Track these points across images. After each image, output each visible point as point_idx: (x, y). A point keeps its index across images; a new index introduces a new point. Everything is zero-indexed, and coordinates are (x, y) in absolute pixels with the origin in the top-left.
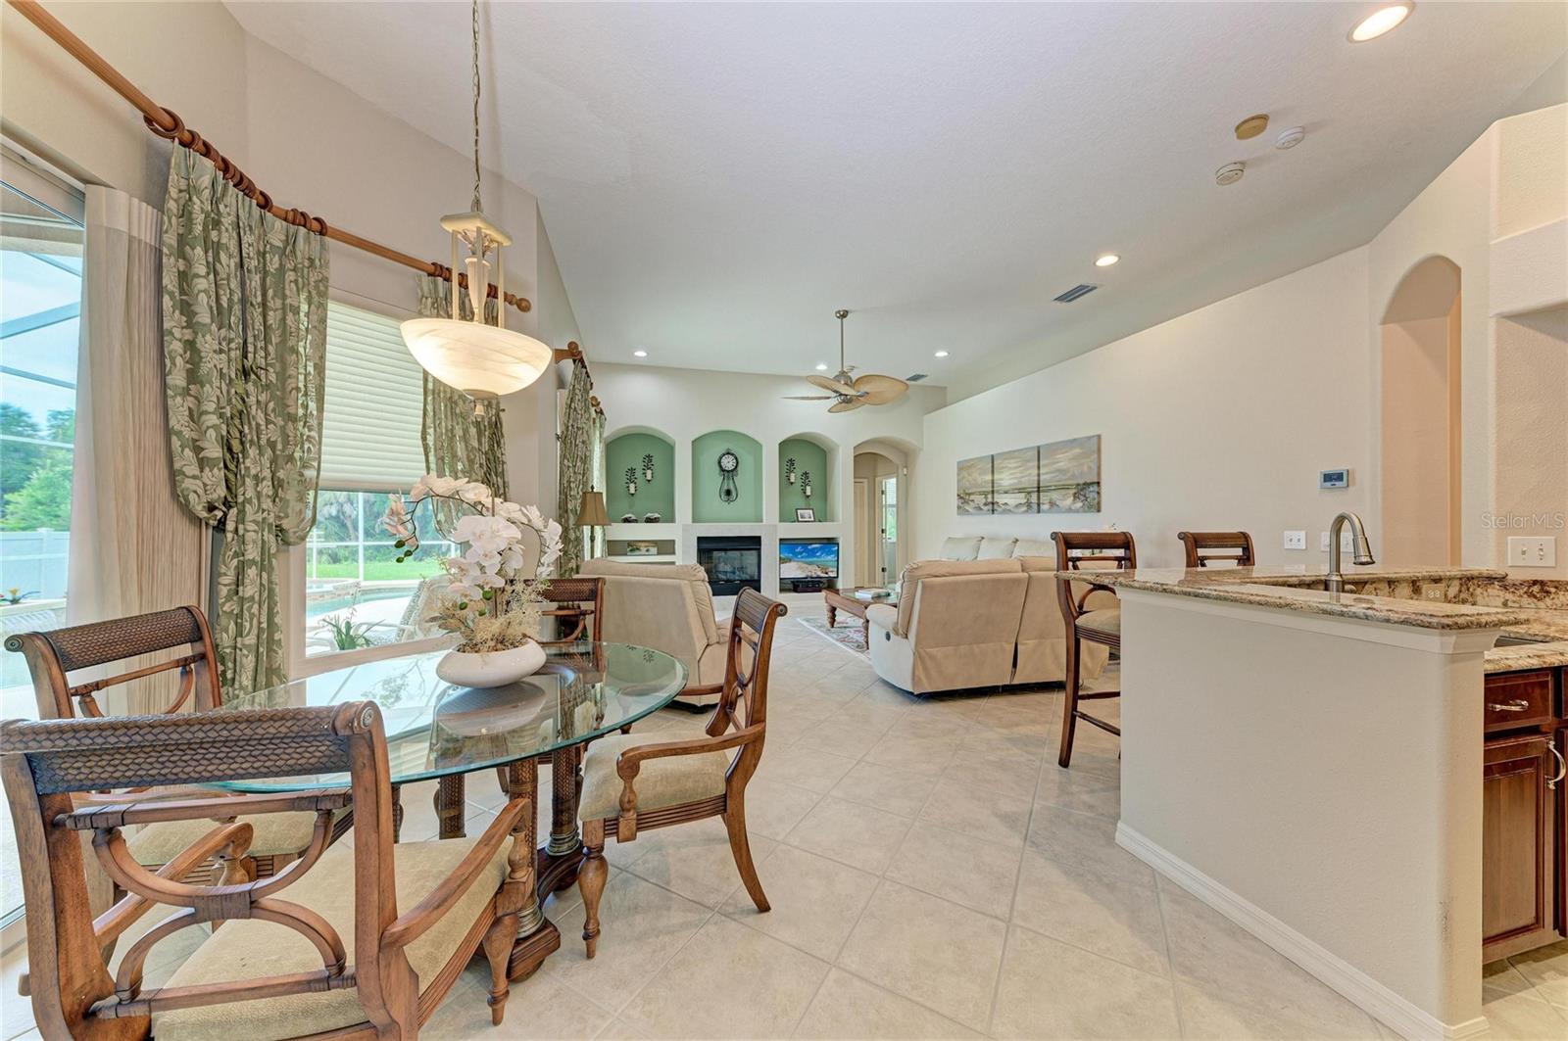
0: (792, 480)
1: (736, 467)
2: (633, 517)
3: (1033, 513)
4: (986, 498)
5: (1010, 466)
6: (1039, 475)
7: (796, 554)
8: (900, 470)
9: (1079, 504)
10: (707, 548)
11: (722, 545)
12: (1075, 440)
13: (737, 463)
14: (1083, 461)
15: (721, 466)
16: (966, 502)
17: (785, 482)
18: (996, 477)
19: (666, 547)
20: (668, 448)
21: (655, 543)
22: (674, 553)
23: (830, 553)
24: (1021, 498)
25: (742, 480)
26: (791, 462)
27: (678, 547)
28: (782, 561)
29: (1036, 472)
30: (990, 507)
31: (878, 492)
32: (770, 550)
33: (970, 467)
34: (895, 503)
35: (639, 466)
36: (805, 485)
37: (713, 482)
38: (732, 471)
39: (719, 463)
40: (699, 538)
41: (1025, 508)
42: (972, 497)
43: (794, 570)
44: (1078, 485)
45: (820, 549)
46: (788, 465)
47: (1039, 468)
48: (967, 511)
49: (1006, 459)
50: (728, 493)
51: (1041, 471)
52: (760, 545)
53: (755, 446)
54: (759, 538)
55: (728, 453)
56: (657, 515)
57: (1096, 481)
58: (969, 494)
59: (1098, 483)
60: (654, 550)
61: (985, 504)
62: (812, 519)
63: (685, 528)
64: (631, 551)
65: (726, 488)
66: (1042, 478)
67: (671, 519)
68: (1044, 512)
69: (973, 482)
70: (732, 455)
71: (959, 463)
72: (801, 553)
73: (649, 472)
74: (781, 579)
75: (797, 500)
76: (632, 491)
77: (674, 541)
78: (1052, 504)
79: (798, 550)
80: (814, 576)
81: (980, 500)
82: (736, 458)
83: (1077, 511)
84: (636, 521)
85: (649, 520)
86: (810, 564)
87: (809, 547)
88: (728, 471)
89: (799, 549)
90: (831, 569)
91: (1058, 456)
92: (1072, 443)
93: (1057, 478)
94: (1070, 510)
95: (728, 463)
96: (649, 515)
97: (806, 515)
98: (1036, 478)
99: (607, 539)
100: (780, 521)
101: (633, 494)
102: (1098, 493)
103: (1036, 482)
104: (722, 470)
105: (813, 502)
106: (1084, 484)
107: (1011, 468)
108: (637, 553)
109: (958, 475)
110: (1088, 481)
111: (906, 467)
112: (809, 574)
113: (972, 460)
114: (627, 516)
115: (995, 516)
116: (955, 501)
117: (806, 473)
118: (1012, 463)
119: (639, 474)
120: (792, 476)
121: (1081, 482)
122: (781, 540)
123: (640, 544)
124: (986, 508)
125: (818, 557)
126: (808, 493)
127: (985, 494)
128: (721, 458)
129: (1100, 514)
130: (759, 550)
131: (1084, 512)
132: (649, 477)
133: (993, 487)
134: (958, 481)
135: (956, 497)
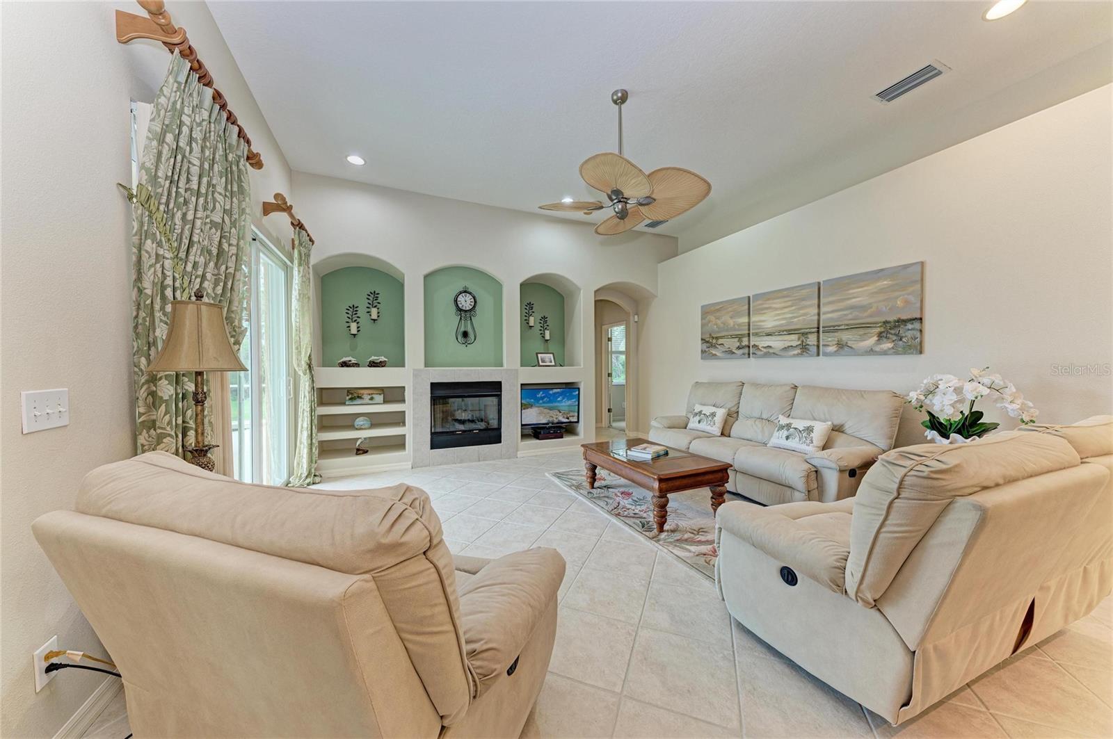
0: (532, 323)
1: (474, 307)
2: (354, 361)
3: (812, 356)
4: (740, 341)
5: (774, 306)
6: (819, 314)
7: (538, 400)
8: (631, 318)
9: (887, 345)
10: (442, 393)
11: (458, 392)
12: (882, 270)
13: (475, 302)
14: (897, 294)
15: (457, 305)
16: (713, 346)
17: (526, 326)
18: (753, 319)
19: (394, 394)
20: (396, 284)
21: (381, 390)
22: (403, 401)
23: (570, 398)
24: (793, 340)
25: (482, 320)
26: (530, 306)
27: (408, 395)
28: (524, 407)
29: (816, 311)
30: (746, 351)
31: (604, 340)
32: (511, 397)
33: (718, 310)
34: (624, 349)
35: (362, 304)
36: (544, 329)
37: (449, 323)
38: (470, 310)
39: (456, 301)
40: (432, 384)
41: (799, 351)
42: (720, 341)
43: (535, 416)
44: (886, 322)
45: (560, 394)
46: (528, 308)
47: (819, 306)
48: (715, 355)
49: (769, 299)
50: (465, 334)
51: (823, 309)
52: (501, 391)
53: (495, 286)
54: (500, 383)
55: (465, 292)
56: (383, 359)
57: (919, 316)
58: (717, 338)
59: (921, 319)
60: (379, 398)
61: (739, 348)
62: (553, 364)
63: (417, 374)
64: (350, 399)
65: (462, 329)
66: (822, 317)
67: (401, 363)
68: (826, 354)
69: (722, 325)
70: (470, 293)
71: (702, 307)
72: (542, 398)
73: (374, 312)
74: (522, 425)
75: (537, 345)
76: (354, 330)
77: (404, 387)
78: (841, 345)
79: (539, 396)
80: (556, 421)
81: (732, 344)
82: (474, 298)
83: (884, 353)
84: (357, 365)
85: (373, 364)
86: (551, 409)
87: (551, 392)
88: (466, 311)
89: (540, 394)
90: (572, 414)
91: (851, 291)
92: (878, 274)
93: (850, 317)
94: (871, 352)
95: (466, 302)
96: (373, 358)
97: (547, 360)
98: (816, 317)
99: (317, 385)
100: (522, 365)
101: (354, 335)
102: (921, 331)
103: (816, 322)
104: (459, 310)
105: (552, 347)
106: (895, 321)
107: (776, 309)
108: (359, 401)
109: (702, 319)
110: (904, 317)
111: (637, 314)
112: (551, 419)
113: (721, 302)
114: (345, 359)
115: (752, 359)
116: (698, 345)
117: (544, 318)
118: (777, 304)
119: (362, 312)
120: (532, 319)
121: (892, 318)
122: (522, 385)
123: (362, 391)
124: (740, 352)
125: (559, 401)
126: (547, 337)
127: (740, 337)
128: (457, 297)
129: (922, 355)
130: (499, 396)
131: (897, 353)
132: (374, 316)
133: (749, 330)
134: (703, 326)
135: (700, 342)
